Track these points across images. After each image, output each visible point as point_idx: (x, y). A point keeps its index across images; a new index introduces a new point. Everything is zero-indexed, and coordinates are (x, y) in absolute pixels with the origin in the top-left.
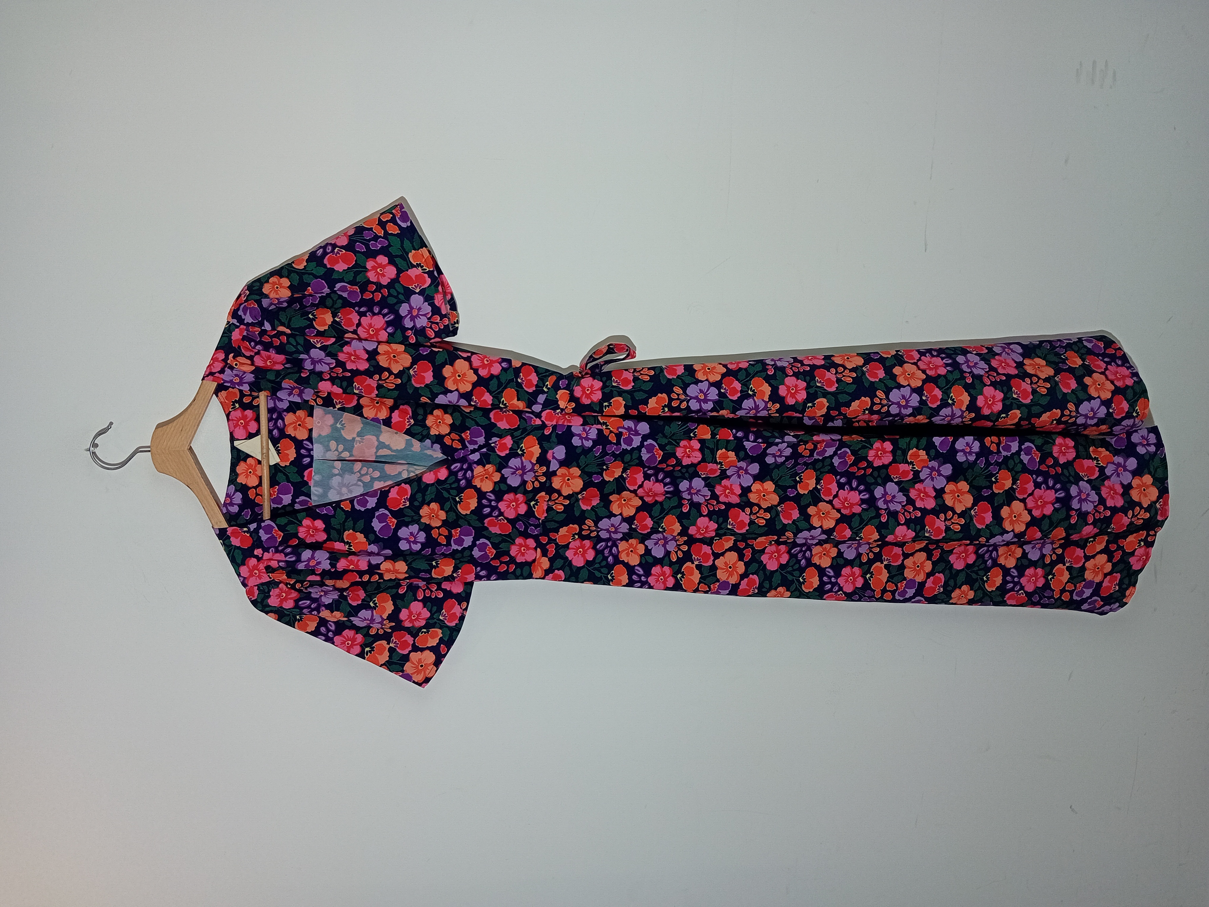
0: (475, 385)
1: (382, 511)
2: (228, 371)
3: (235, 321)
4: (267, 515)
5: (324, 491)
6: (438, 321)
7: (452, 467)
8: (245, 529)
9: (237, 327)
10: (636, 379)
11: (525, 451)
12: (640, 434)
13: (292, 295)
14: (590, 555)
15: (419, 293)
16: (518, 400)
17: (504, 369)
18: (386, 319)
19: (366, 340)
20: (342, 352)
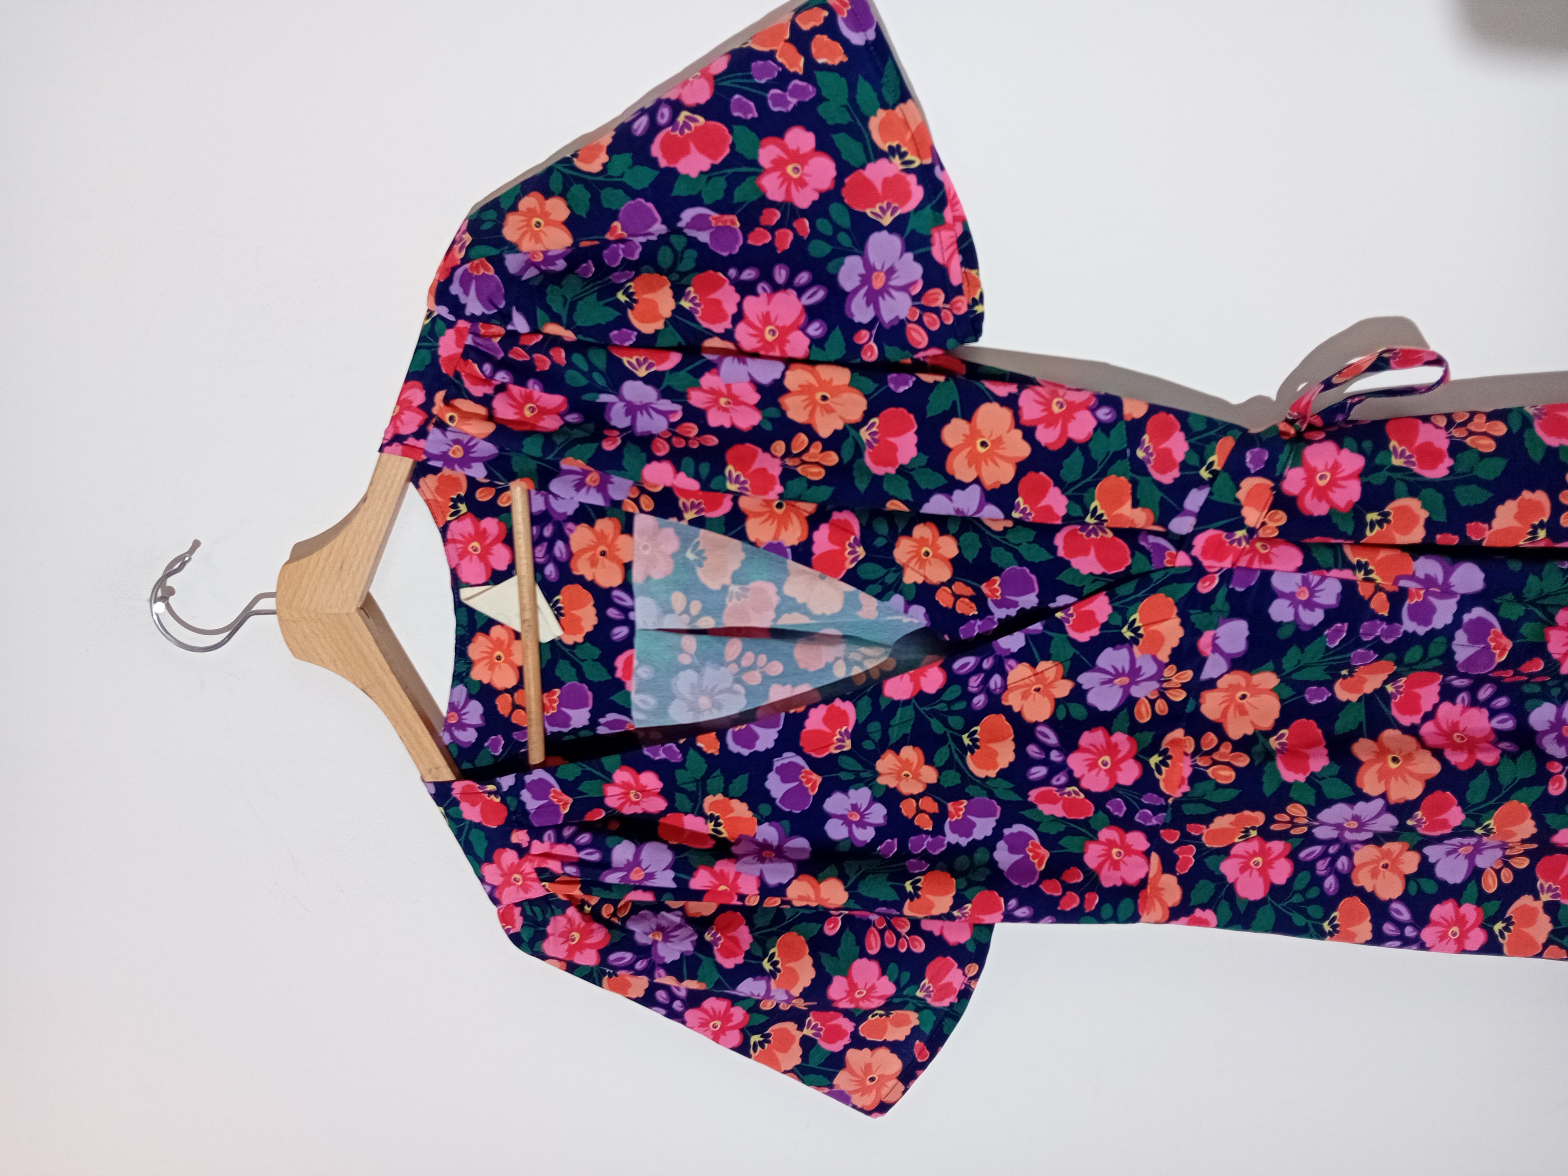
0: (1022, 468)
1: (789, 757)
2: (434, 433)
3: (443, 311)
4: (536, 753)
5: (660, 702)
6: (940, 303)
7: (956, 665)
8: (491, 787)
9: (450, 325)
10: (1456, 448)
11: (1141, 631)
12: (1453, 594)
13: (575, 244)
14: (1281, 873)
15: (892, 228)
16: (1135, 504)
17: (1103, 427)
18: (806, 300)
19: (755, 355)
20: (699, 388)
